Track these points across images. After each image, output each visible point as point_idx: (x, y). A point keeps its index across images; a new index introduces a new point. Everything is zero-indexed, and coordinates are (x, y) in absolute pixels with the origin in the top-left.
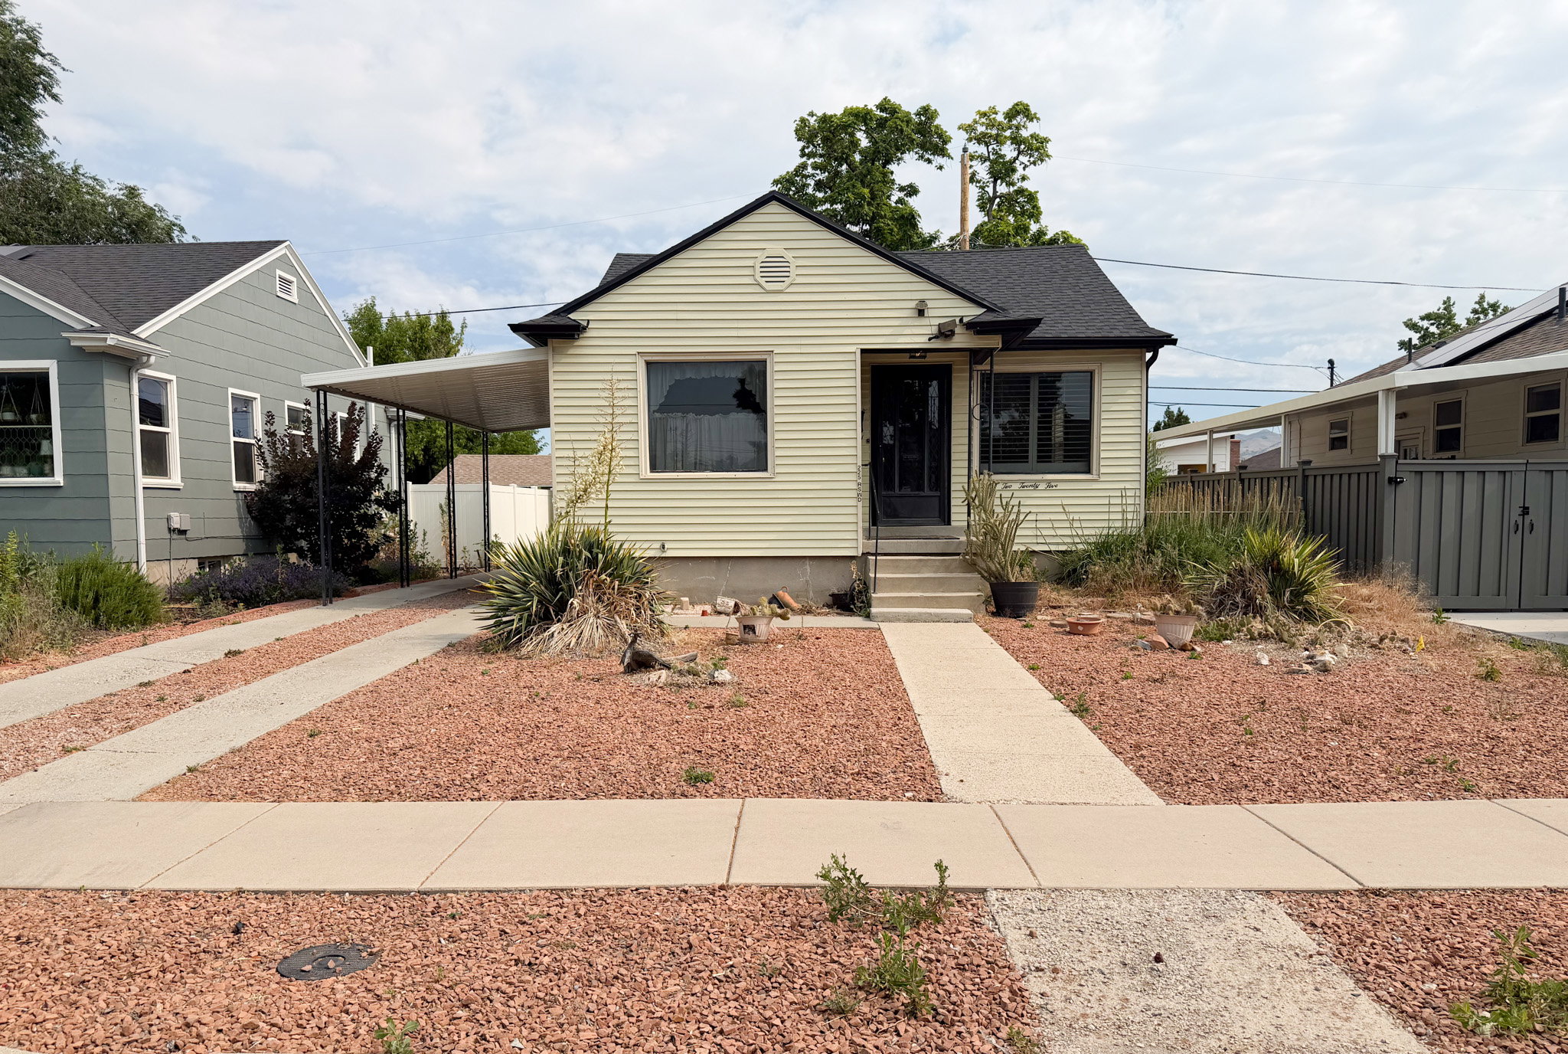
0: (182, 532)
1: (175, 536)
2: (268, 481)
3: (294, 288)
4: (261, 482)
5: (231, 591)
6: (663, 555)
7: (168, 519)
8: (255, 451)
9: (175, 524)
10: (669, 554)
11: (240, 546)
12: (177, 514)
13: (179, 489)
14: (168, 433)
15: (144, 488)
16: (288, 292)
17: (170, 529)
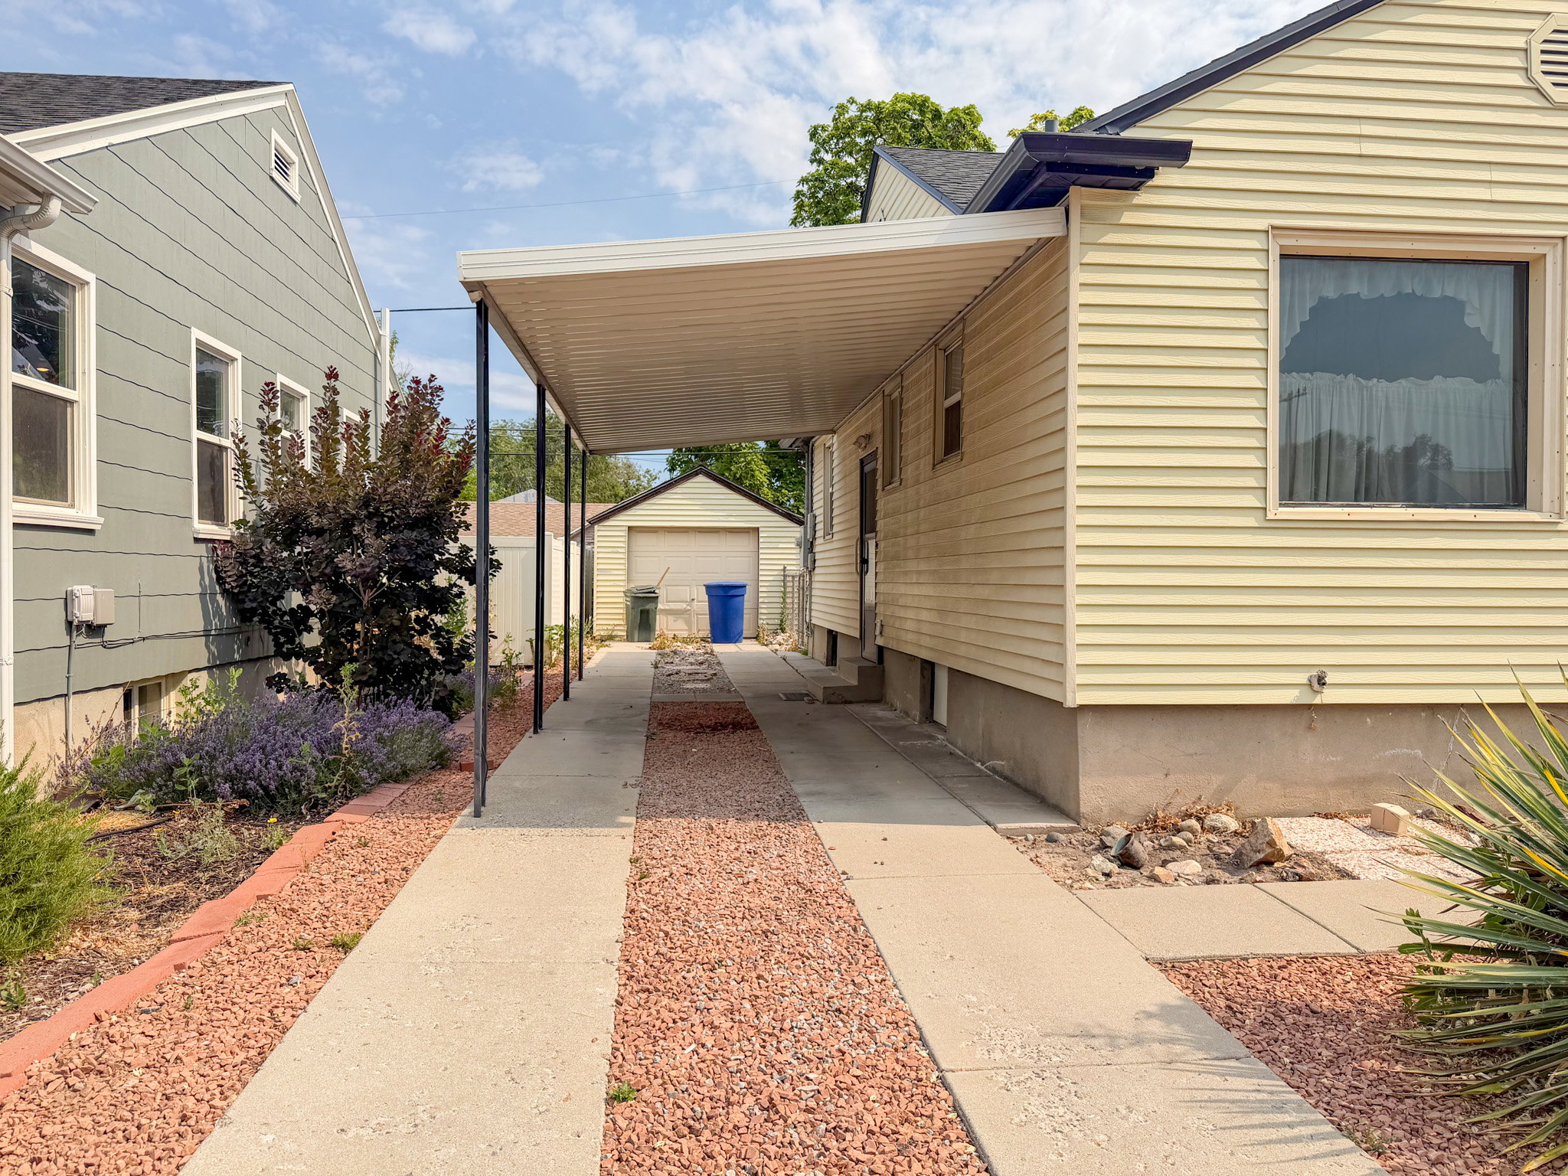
0: (94, 630)
1: (81, 640)
2: (252, 517)
3: (294, 172)
4: (238, 524)
5: (229, 778)
6: (1317, 700)
7: (68, 601)
8: (231, 461)
9: (84, 612)
10: (1329, 696)
11: (199, 653)
12: (87, 589)
13: (91, 532)
14: (72, 402)
15: (16, 526)
16: (285, 174)
17: (69, 624)
